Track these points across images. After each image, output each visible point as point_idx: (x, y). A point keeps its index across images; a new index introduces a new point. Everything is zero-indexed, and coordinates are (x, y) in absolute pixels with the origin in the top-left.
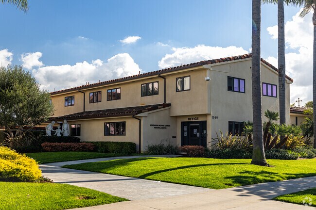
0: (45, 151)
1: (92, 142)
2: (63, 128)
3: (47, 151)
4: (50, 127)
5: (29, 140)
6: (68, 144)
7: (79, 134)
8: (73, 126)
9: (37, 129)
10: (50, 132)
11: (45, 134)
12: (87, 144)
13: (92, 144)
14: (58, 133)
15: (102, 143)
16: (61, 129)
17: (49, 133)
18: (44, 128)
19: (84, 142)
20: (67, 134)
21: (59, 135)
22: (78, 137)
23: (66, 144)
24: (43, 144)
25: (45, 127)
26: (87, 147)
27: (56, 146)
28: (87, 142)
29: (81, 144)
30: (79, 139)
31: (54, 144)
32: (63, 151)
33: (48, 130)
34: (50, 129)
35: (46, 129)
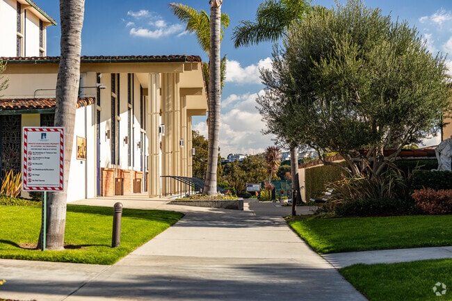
3: (427, 213)
4: (448, 147)
10: (449, 161)
17: (444, 165)
24: (415, 194)
27: (446, 197)
31: (441, 194)
33: (442, 157)
34: (449, 152)
35: (437, 154)
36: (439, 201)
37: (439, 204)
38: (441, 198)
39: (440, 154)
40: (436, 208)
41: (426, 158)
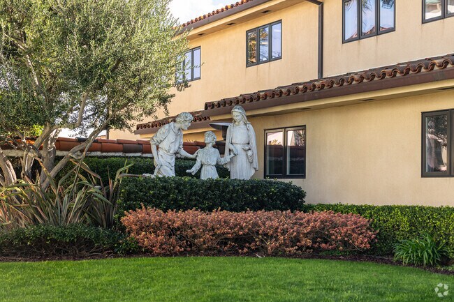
0: (135, 251)
1: (360, 210)
2: (228, 146)
3: (148, 252)
4: (171, 137)
5: (71, 198)
6: (247, 218)
7: (299, 169)
8: (276, 138)
9: (125, 151)
10: (173, 161)
11: (151, 169)
12: (339, 219)
13: (363, 221)
14: (207, 165)
15: (415, 213)
16: (220, 147)
17: (165, 166)
18: (144, 148)
19: (322, 207)
20: (245, 168)
21: (209, 174)
22: (296, 182)
23: (234, 217)
24: (129, 218)
25: (148, 143)
26: (337, 235)
27: (185, 225)
28: (335, 209)
29: (307, 216)
30: (300, 194)
31: (176, 218)
32: (220, 253)
33: (161, 152)
34: (172, 146)
35: (153, 148)
36: (172, 231)
37: (170, 235)
38: (176, 225)
39: (158, 148)
40: (165, 243)
41: (121, 154)
